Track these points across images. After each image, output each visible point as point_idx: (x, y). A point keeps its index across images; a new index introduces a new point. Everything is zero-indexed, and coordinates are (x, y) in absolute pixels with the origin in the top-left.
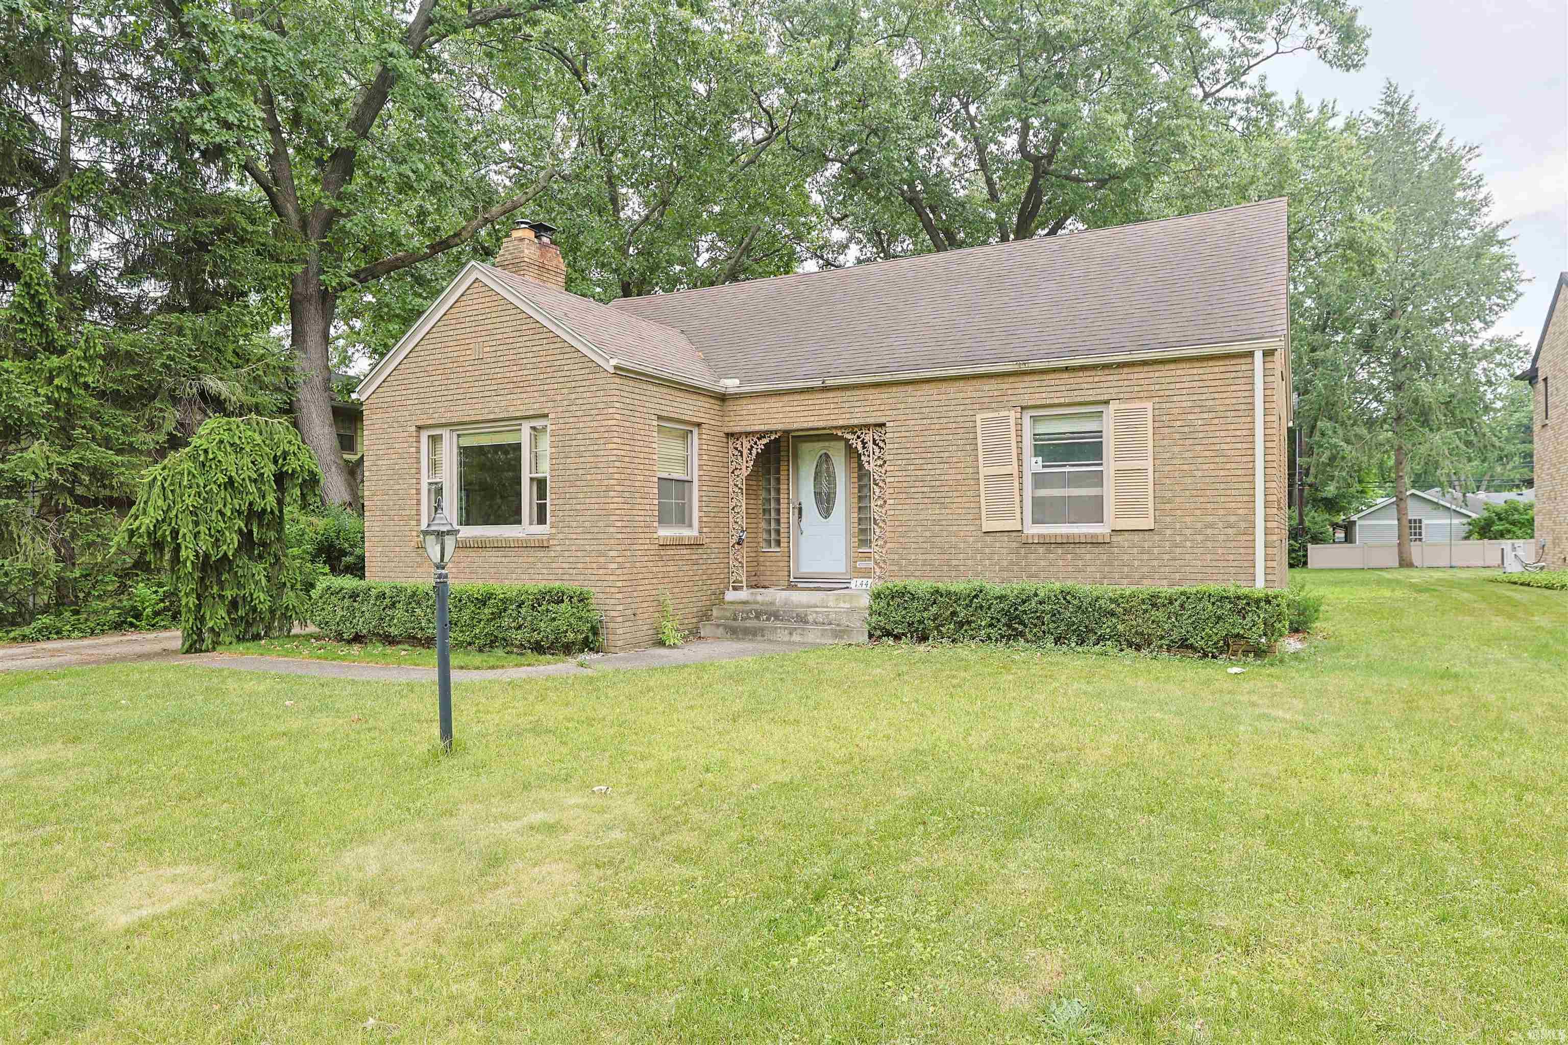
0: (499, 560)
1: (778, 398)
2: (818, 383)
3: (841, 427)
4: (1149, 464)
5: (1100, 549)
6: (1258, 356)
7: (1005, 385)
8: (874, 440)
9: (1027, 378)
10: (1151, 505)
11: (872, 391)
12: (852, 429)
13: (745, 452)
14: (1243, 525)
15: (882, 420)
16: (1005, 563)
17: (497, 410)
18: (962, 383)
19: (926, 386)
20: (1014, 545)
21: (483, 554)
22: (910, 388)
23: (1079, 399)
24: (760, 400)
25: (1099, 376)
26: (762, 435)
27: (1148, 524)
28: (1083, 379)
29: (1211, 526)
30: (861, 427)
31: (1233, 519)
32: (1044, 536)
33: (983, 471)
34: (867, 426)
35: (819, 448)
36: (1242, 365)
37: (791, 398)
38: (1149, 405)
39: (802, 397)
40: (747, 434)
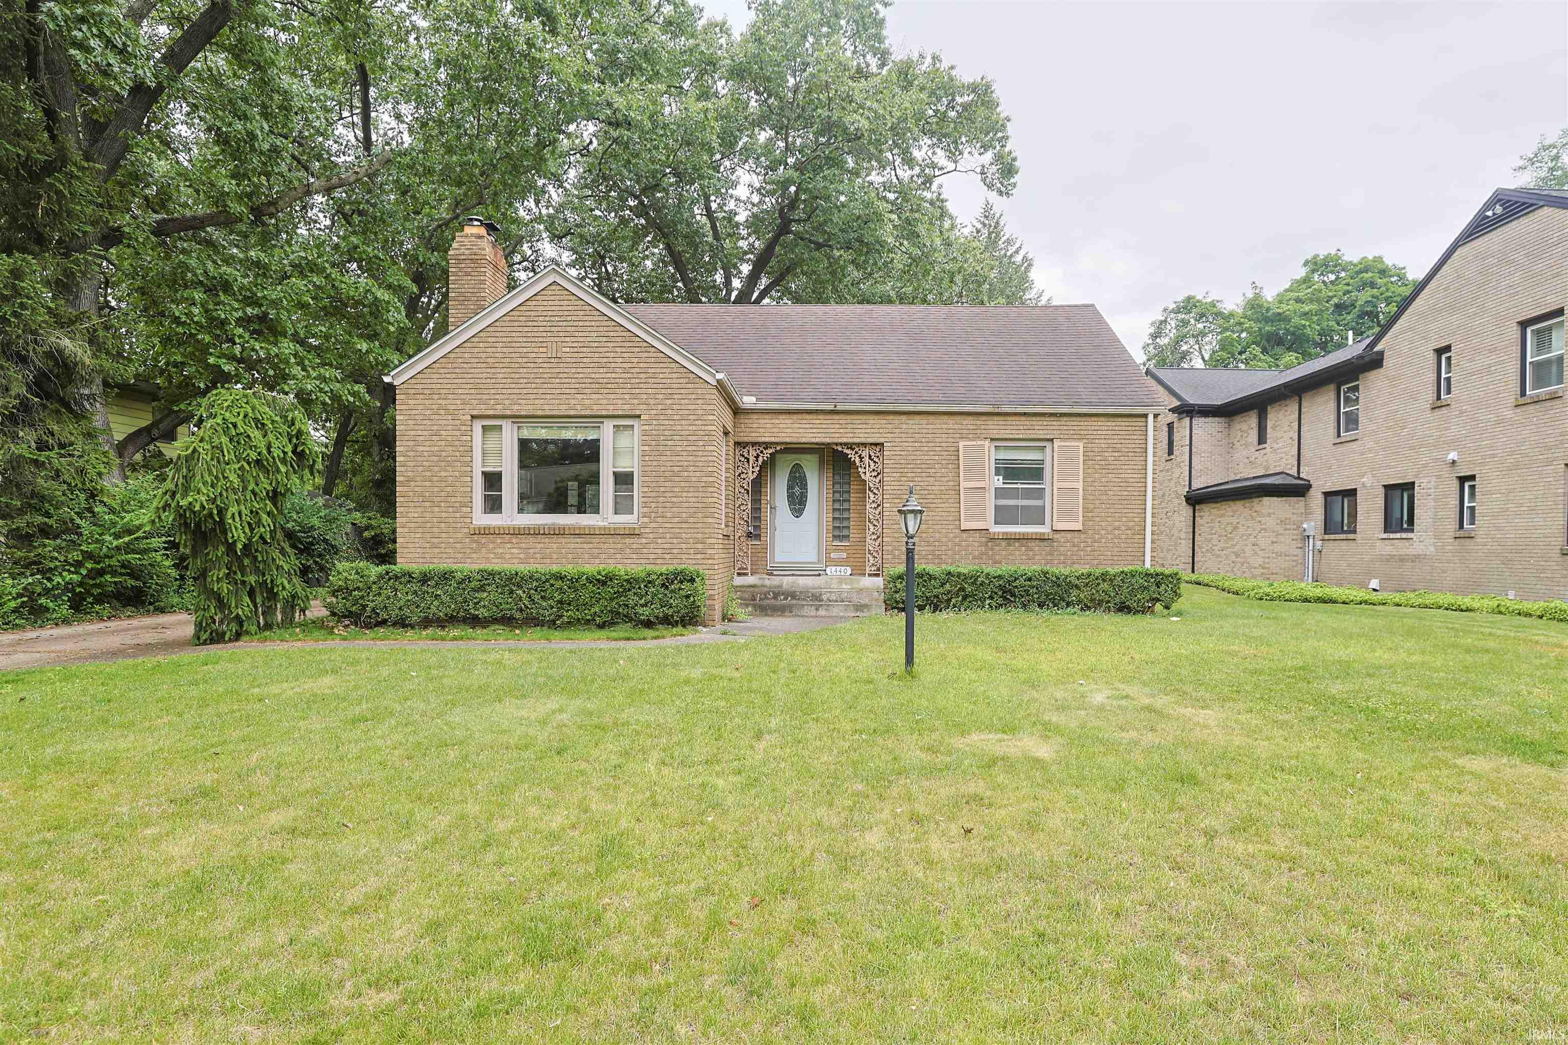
0: (579, 546)
1: (787, 416)
2: (831, 407)
3: (841, 444)
4: (1080, 485)
5: (1045, 543)
6: (1151, 417)
7: (979, 421)
8: (870, 456)
9: (996, 418)
10: (1081, 514)
11: (872, 417)
12: (850, 446)
13: (752, 459)
14: (1137, 528)
15: (882, 440)
16: (977, 553)
17: (579, 407)
18: (946, 417)
19: (918, 417)
20: (984, 540)
21: (560, 540)
22: (904, 417)
23: (1032, 436)
24: (769, 416)
25: (1046, 421)
26: (767, 445)
27: (1079, 526)
28: (1036, 422)
29: (1118, 528)
30: (858, 445)
31: (1131, 524)
32: (1007, 533)
33: (963, 484)
34: (864, 445)
35: (793, 459)
36: (1140, 422)
37: (800, 416)
38: (1081, 445)
39: (811, 417)
40: (754, 444)
